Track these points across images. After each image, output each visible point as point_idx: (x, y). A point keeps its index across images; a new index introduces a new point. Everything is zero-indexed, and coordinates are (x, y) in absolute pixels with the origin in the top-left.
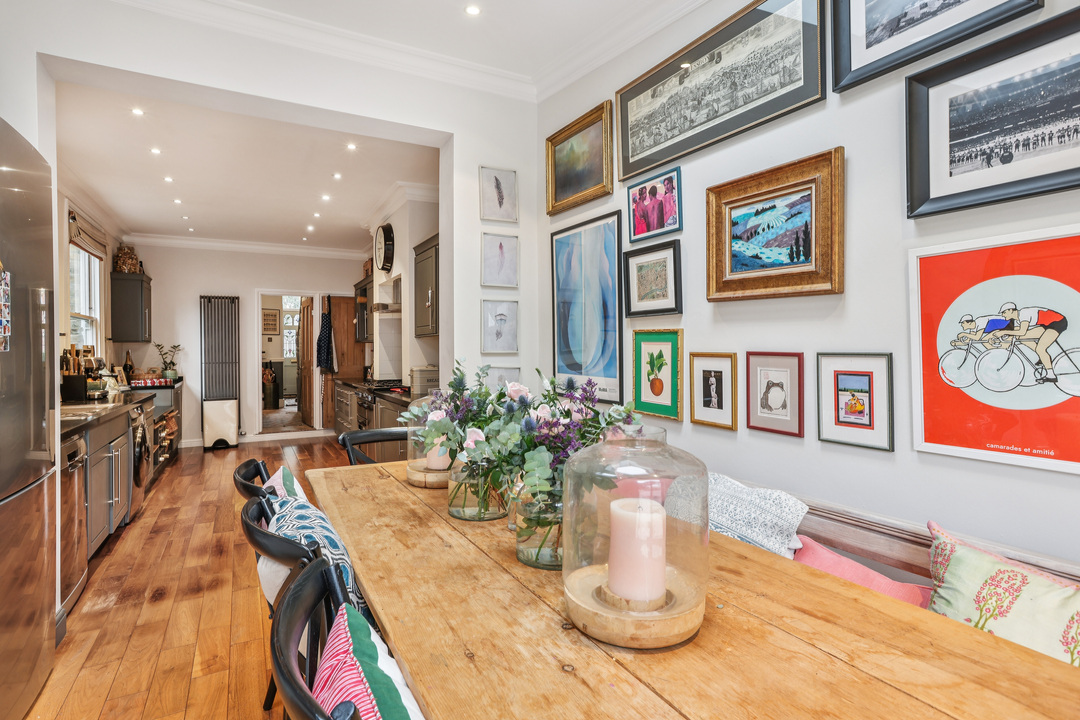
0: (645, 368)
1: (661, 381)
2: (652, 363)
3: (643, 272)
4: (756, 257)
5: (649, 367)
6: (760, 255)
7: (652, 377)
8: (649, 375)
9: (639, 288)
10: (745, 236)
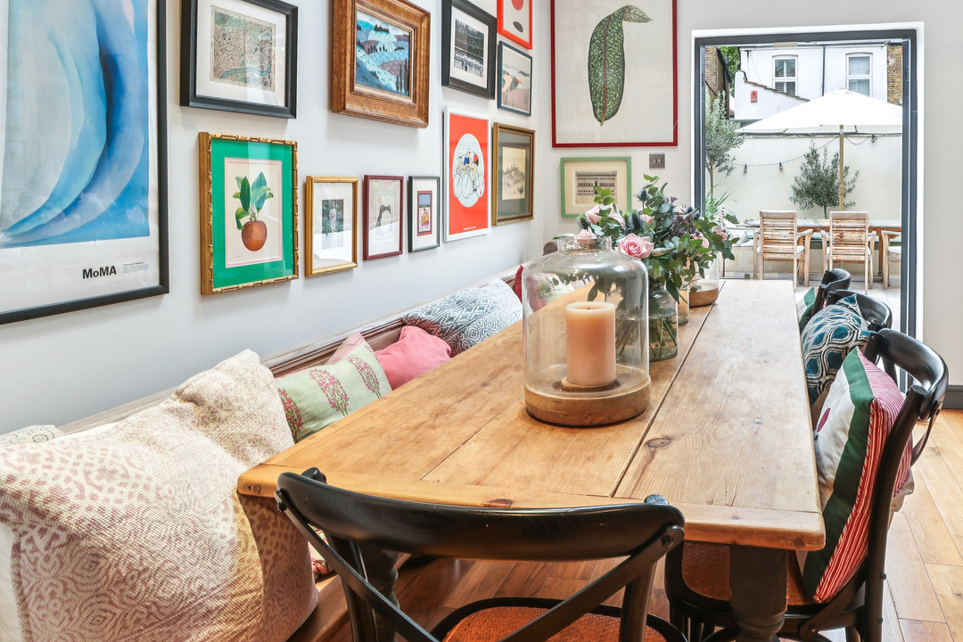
0: (232, 205)
1: (263, 226)
2: (244, 196)
3: (229, 29)
4: (374, 74)
5: (238, 204)
6: (378, 75)
7: (244, 221)
8: (238, 217)
9: (216, 54)
10: (367, 47)
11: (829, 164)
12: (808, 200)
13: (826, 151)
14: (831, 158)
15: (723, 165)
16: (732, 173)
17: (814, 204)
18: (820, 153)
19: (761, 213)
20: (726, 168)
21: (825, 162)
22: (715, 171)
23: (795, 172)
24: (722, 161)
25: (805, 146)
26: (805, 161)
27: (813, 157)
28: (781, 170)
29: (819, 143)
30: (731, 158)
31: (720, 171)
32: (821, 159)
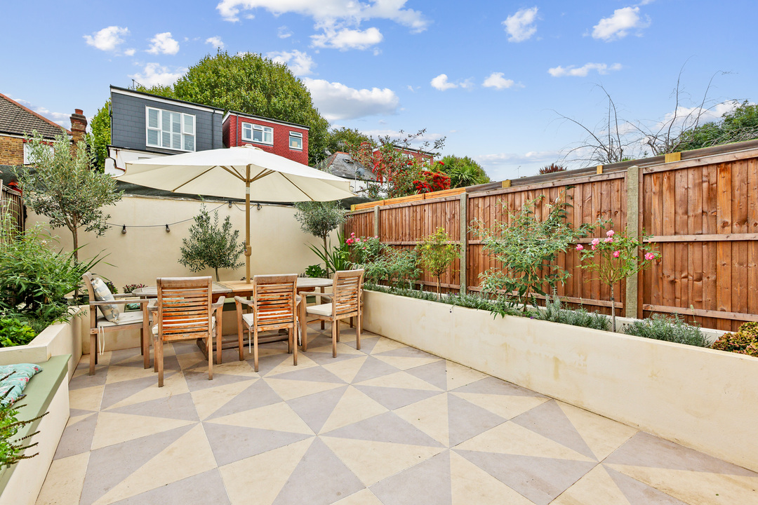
11: (220, 228)
12: (198, 262)
13: (216, 214)
14: (222, 222)
15: (92, 223)
16: (106, 233)
17: (206, 266)
18: (211, 215)
19: (159, 282)
20: (97, 226)
21: (216, 224)
22: (81, 230)
23: (183, 235)
24: (91, 218)
25: (195, 208)
26: (195, 224)
27: (202, 220)
28: (168, 231)
29: (210, 206)
30: (104, 215)
31: (88, 230)
32: (212, 221)
